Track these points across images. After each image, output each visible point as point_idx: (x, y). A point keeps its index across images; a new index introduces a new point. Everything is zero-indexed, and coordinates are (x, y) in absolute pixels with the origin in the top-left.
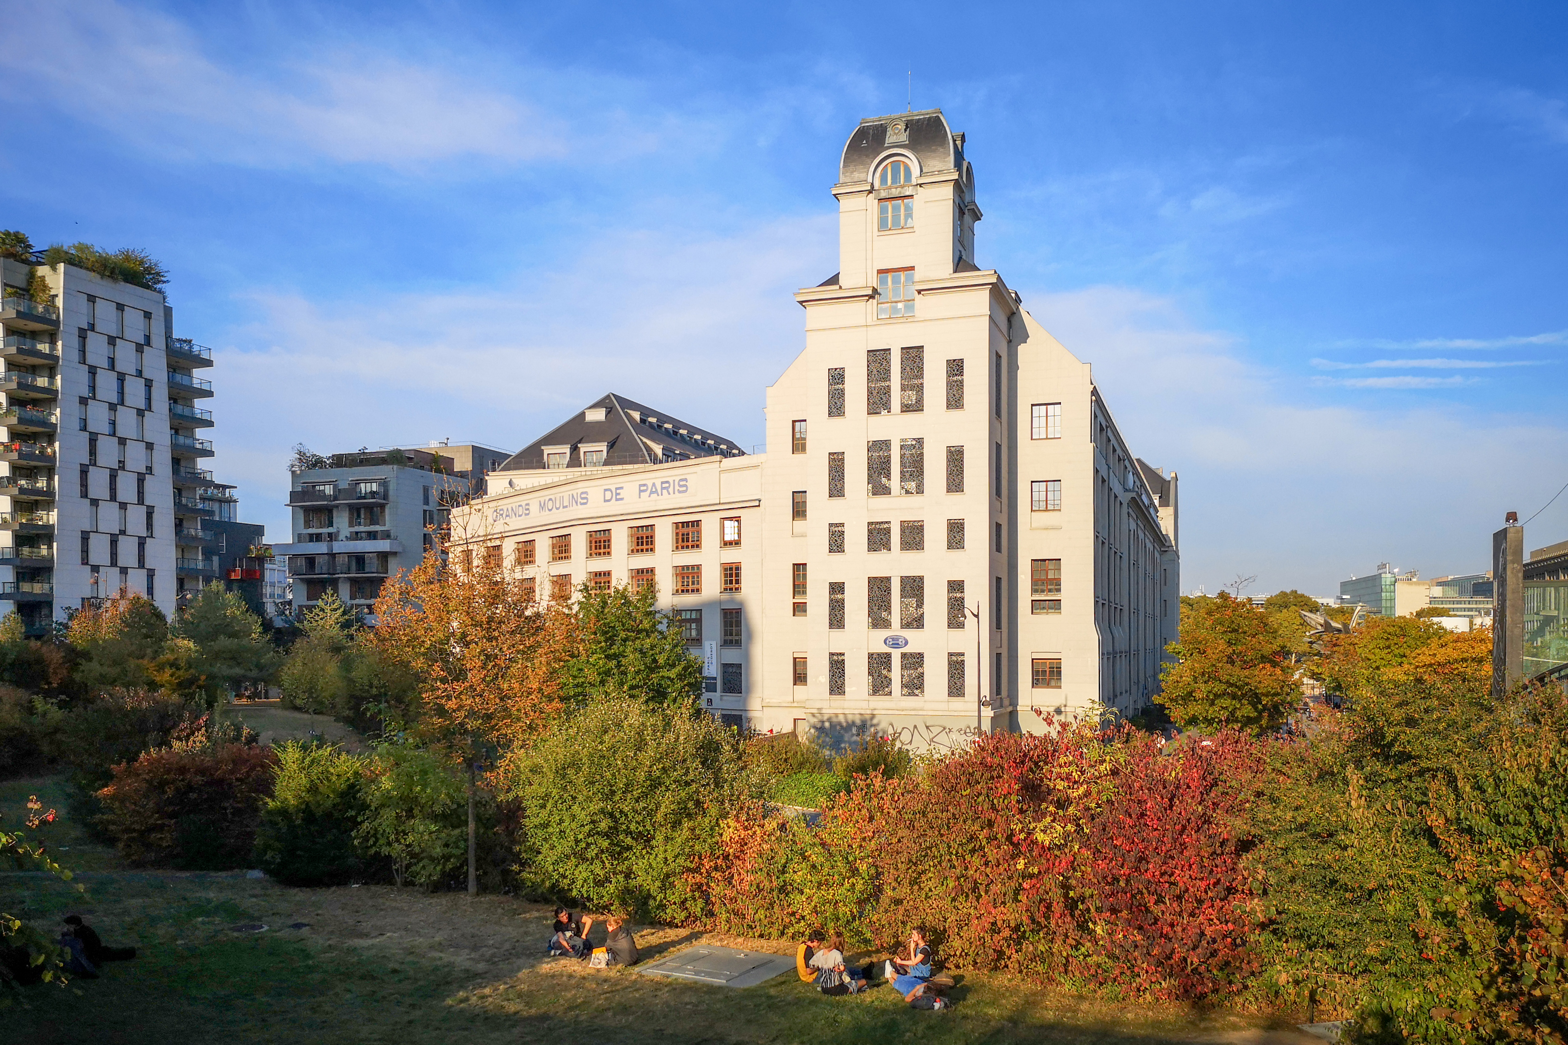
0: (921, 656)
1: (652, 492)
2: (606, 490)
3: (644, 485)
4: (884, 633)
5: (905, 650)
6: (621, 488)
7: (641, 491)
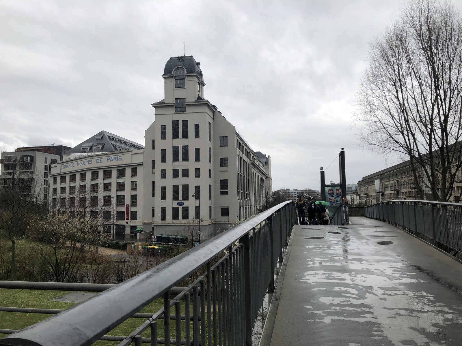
0: (188, 208)
1: (111, 160)
2: (97, 159)
3: (109, 158)
4: (177, 201)
5: (183, 206)
6: (102, 159)
7: (107, 160)
